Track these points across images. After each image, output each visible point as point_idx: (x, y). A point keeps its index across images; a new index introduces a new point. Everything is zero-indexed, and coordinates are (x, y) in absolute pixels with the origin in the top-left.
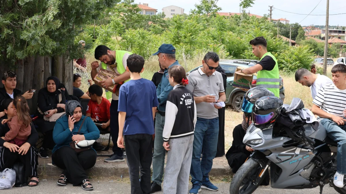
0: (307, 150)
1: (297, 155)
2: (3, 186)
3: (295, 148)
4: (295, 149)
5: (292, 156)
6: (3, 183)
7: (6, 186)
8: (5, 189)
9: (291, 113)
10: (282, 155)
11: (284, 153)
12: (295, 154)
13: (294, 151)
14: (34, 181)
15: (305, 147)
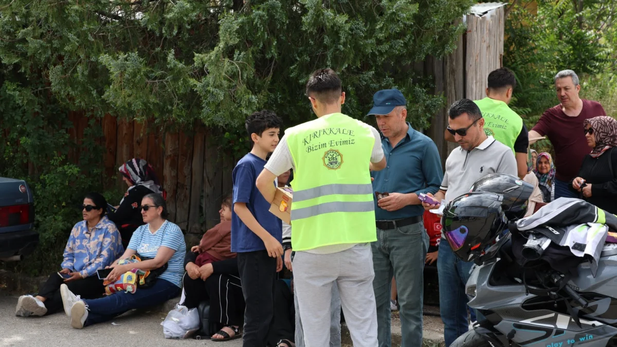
0: (591, 323)
1: (560, 332)
2: (168, 333)
3: (552, 313)
4: (553, 315)
5: (549, 332)
6: (169, 328)
7: (171, 334)
8: (171, 338)
9: (532, 232)
10: (524, 325)
11: (528, 322)
12: (556, 327)
13: (553, 320)
14: (223, 333)
15: (585, 316)
